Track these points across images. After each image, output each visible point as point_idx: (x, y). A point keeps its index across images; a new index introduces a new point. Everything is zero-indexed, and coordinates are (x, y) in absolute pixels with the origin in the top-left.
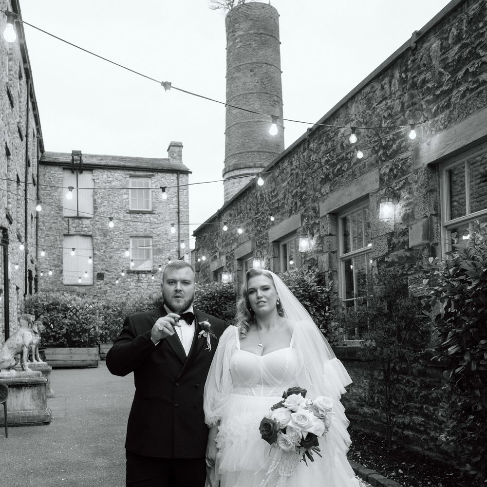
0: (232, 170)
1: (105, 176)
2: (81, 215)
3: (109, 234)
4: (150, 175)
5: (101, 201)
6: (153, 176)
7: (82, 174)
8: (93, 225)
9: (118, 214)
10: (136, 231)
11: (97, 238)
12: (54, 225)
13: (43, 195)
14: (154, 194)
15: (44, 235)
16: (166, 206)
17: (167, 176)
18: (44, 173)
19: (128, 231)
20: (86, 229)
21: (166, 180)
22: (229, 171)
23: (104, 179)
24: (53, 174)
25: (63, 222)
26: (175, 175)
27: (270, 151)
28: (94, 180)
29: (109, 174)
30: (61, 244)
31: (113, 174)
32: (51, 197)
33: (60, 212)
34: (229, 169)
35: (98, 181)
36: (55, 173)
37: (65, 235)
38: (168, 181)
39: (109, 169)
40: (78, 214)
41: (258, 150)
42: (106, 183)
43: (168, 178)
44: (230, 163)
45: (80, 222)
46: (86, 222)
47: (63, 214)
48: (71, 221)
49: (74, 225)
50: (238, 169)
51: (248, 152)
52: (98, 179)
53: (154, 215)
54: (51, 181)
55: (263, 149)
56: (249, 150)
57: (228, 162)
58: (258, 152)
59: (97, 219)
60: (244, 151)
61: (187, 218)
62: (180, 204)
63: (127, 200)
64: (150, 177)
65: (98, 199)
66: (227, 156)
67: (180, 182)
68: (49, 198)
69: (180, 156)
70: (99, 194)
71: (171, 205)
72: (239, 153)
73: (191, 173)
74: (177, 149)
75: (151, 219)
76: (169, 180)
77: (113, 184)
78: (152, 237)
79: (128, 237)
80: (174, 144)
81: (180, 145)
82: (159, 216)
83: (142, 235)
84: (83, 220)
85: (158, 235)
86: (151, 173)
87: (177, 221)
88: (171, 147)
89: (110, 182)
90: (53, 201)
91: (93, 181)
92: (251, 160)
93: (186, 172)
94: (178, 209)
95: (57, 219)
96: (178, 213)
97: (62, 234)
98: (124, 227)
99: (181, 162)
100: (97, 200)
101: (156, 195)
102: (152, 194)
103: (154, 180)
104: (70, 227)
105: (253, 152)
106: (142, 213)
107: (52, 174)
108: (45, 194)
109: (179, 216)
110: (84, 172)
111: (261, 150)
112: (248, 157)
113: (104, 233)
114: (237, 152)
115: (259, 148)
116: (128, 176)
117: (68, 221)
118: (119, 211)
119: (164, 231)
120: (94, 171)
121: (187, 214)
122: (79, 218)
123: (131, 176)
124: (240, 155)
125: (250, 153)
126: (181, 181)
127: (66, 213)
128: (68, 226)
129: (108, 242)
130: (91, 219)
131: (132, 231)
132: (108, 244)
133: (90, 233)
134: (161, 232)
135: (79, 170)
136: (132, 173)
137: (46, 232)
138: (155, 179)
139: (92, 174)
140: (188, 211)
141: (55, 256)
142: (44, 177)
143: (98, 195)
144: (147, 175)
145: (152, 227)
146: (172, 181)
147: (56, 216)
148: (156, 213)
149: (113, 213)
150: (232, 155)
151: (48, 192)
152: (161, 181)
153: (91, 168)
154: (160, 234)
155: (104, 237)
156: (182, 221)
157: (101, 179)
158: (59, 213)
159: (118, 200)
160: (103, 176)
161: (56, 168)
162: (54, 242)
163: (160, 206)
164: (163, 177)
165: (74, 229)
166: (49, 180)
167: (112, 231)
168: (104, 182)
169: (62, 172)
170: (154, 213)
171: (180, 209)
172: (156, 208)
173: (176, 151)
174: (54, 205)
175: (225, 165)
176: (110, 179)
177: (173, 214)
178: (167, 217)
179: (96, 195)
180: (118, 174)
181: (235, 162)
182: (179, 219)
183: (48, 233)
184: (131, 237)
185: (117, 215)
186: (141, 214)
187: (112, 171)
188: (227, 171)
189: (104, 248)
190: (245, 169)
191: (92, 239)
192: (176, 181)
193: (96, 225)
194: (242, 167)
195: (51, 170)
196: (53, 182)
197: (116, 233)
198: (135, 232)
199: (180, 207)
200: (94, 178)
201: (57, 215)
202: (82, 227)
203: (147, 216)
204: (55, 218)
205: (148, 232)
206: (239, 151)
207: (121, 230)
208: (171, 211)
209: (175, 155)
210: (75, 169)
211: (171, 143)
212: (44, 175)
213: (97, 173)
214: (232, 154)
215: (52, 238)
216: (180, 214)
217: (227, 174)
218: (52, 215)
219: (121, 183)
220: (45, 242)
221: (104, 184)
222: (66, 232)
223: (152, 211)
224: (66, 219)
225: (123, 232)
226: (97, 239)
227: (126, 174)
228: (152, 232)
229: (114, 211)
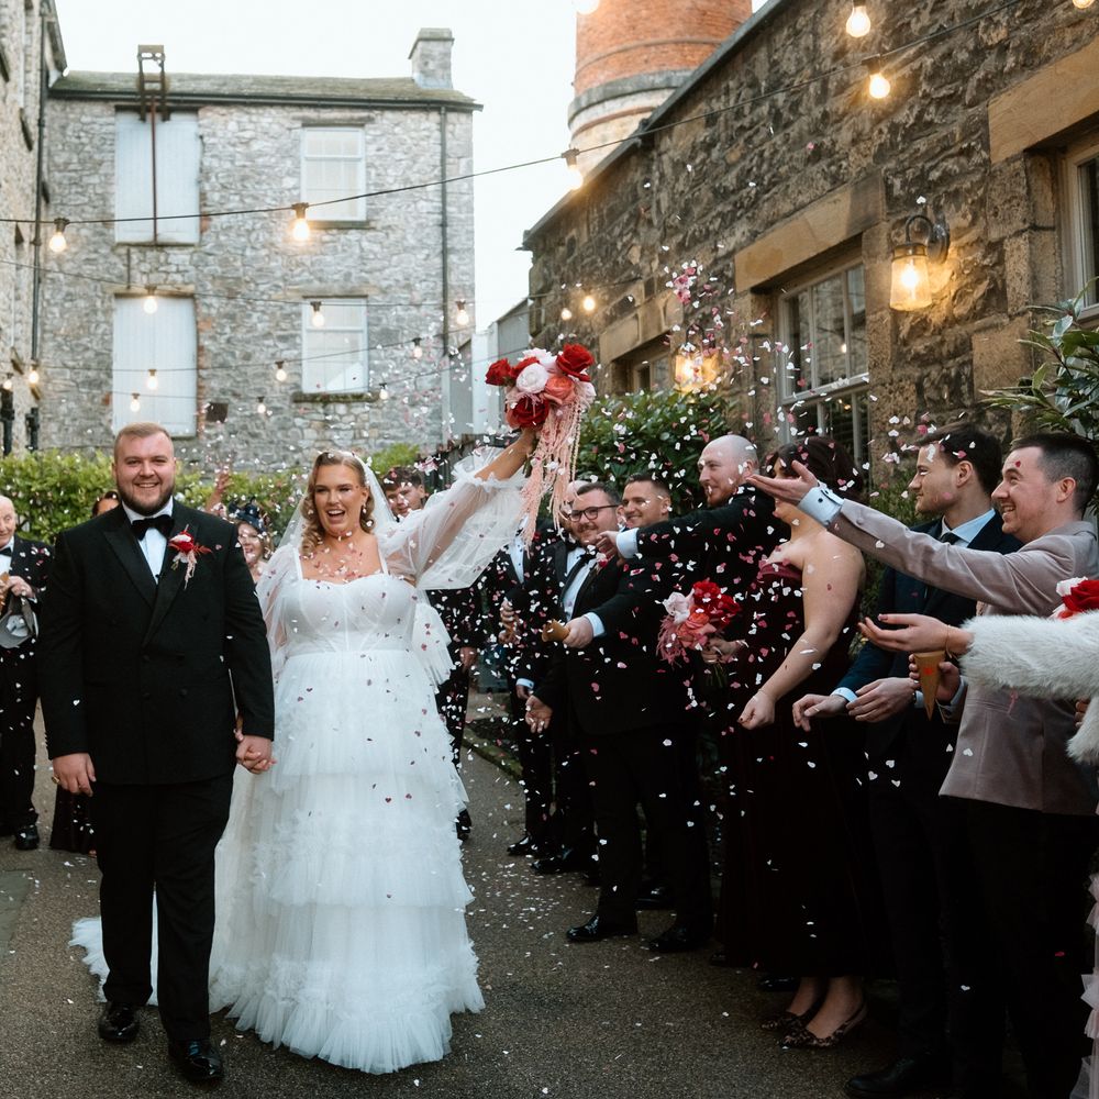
0: (599, 103)
1: (232, 126)
2: (162, 238)
3: (244, 290)
4: (361, 119)
5: (222, 197)
6: (370, 120)
7: (167, 122)
8: (197, 266)
9: (271, 233)
10: (320, 280)
11: (207, 301)
12: (87, 269)
13: (60, 184)
14: (373, 172)
15: (59, 297)
16: (409, 206)
17: (409, 121)
18: (64, 121)
19: (297, 279)
20: (178, 278)
21: (407, 130)
22: (590, 106)
23: (229, 135)
24: (88, 124)
25: (114, 259)
26: (434, 117)
27: (714, 39)
28: (201, 137)
29: (245, 118)
30: (107, 322)
31: (254, 118)
32: (80, 190)
33: (105, 231)
34: (589, 97)
35: (212, 140)
36: (94, 123)
37: (118, 296)
38: (414, 134)
39: (245, 104)
40: (156, 235)
41: (679, 38)
42: (234, 145)
43: (413, 127)
44: (591, 82)
45: (162, 258)
46: (179, 258)
47: (113, 236)
48: (135, 256)
49: (145, 267)
50: (615, 97)
51: (647, 46)
52: (214, 135)
53: (370, 234)
54: (82, 144)
55: (691, 35)
56: (650, 40)
57: (585, 81)
58: (676, 43)
59: (208, 248)
60: (635, 43)
61: (468, 239)
62: (449, 199)
63: (295, 193)
64: (362, 126)
65: (213, 190)
66: (582, 65)
67: (449, 136)
68: (77, 193)
69: (446, 66)
70: (217, 177)
71: (422, 204)
72: (619, 52)
73: (480, 107)
74: (436, 48)
75: (365, 244)
76: (415, 130)
77: (255, 146)
78: (365, 296)
79: (295, 297)
80: (427, 36)
81: (446, 35)
82: (387, 234)
83: (338, 292)
84: (168, 250)
85: (384, 292)
86: (364, 114)
87: (439, 248)
88: (421, 44)
89: (247, 143)
90: (86, 200)
91: (199, 141)
92: (655, 69)
93: (464, 107)
94: (443, 212)
95: (96, 252)
96: (443, 225)
97: (110, 292)
98: (285, 271)
99: (449, 84)
100: (208, 195)
101: (378, 175)
102: (368, 173)
103: (372, 132)
104: (133, 272)
105: (663, 44)
106: (339, 229)
107: (84, 124)
108: (65, 182)
109: (444, 234)
110: (174, 117)
111: (688, 37)
112: (646, 61)
113: (230, 290)
114: (615, 48)
115: (679, 33)
116: (299, 124)
117: (128, 254)
118: (272, 224)
119: (400, 277)
120: (201, 113)
121: (470, 228)
122: (157, 245)
123: (307, 124)
124: (622, 56)
125: (653, 49)
126: (452, 133)
127: (122, 233)
128: (129, 270)
129: (239, 315)
130: (191, 250)
131: (309, 281)
132: (238, 321)
133: (190, 288)
134: (392, 283)
135: (158, 110)
136: (311, 114)
137: (65, 289)
138: (375, 129)
139: (198, 120)
140: (472, 219)
141: (89, 354)
142: (64, 135)
143: (213, 179)
144: (352, 119)
145: (367, 268)
146: (426, 133)
147: (94, 243)
148: (379, 226)
149: (254, 229)
150: (598, 59)
151: (73, 174)
152: (395, 134)
153: (191, 103)
154: (390, 286)
155: (229, 298)
156: (454, 251)
157: (220, 134)
158: (102, 234)
159: (270, 193)
160: (225, 124)
161: (97, 108)
162: (87, 315)
163: (391, 208)
164: (397, 125)
165: (145, 278)
166: (77, 141)
167: (252, 280)
168: (229, 143)
169: (112, 119)
170: (374, 229)
171: (448, 215)
172: (377, 212)
173: (436, 53)
174: (91, 210)
175: (577, 90)
176: (248, 135)
177: (427, 230)
178: (409, 237)
179: (208, 179)
180: (270, 118)
181: (608, 76)
182: (444, 244)
183: (72, 290)
184: (305, 297)
185: (267, 236)
186: (335, 231)
187: (253, 110)
188: (584, 104)
189: (227, 330)
190: (639, 95)
191: (196, 307)
192: (437, 134)
193: (207, 265)
194: (629, 89)
195: (83, 113)
196: (88, 148)
197: (262, 288)
198: (317, 284)
199: (449, 209)
200: (201, 133)
201: (96, 238)
202: (167, 273)
203: (353, 235)
204: (91, 248)
205: (354, 282)
206: (622, 43)
207: (276, 279)
208: (420, 221)
209: (431, 66)
210: (149, 110)
211: (420, 33)
212: (64, 127)
213: (211, 117)
214: (596, 55)
215: (82, 303)
216: (448, 230)
217: (583, 115)
218: (84, 240)
219: (277, 145)
220: (61, 315)
221: (231, 149)
222: (121, 288)
223: (368, 222)
224: (123, 251)
225: (281, 284)
226: (209, 306)
227: (294, 119)
228: (367, 282)
229: (258, 226)
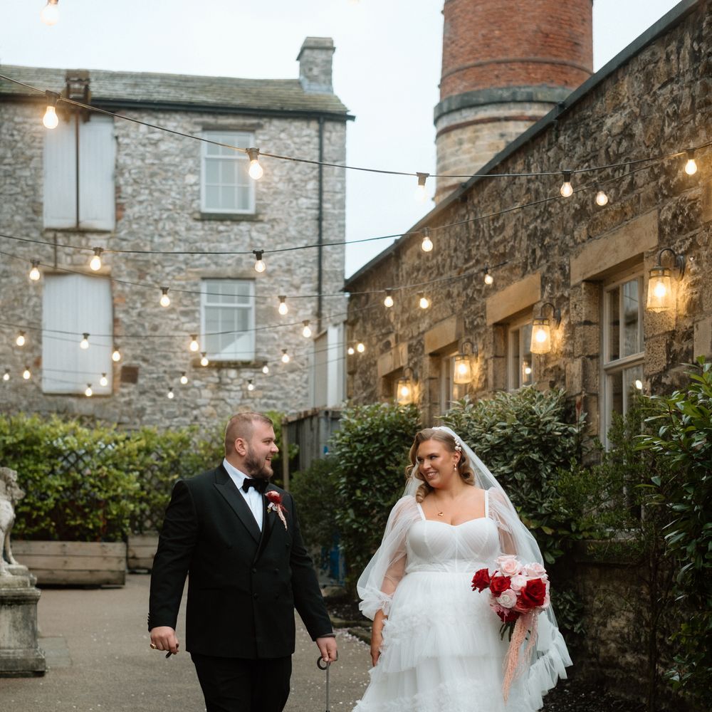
0: (458, 110)
1: (143, 128)
2: (84, 224)
3: (152, 271)
4: (252, 125)
5: (134, 190)
6: (260, 126)
7: (88, 124)
8: (113, 250)
9: (175, 222)
10: (217, 265)
11: (122, 280)
12: (20, 250)
16: (291, 202)
17: (292, 128)
19: (197, 263)
21: (291, 136)
22: (450, 111)
23: (141, 136)
24: (20, 124)
25: (43, 242)
26: (314, 125)
27: (554, 59)
28: (117, 138)
29: (154, 122)
30: (37, 296)
31: (162, 122)
32: (13, 181)
33: (35, 217)
34: (450, 104)
35: (126, 141)
36: (25, 123)
37: (46, 274)
38: (297, 140)
39: (154, 110)
40: (78, 222)
41: (524, 57)
42: (144, 145)
43: (296, 133)
44: (452, 91)
45: (83, 243)
46: (97, 242)
47: (42, 222)
48: (61, 240)
49: (69, 249)
50: (471, 106)
51: (499, 63)
52: (127, 136)
53: (259, 226)
54: (16, 141)
55: (536, 54)
56: (501, 58)
57: (449, 87)
58: (522, 62)
59: (122, 234)
60: (488, 59)
61: (340, 232)
62: (325, 196)
63: (196, 188)
64: (253, 131)
65: (127, 184)
66: (445, 73)
67: (326, 142)
68: (11, 184)
69: (328, 72)
70: (130, 173)
71: (302, 201)
72: (475, 66)
73: (352, 118)
74: (320, 56)
75: (254, 234)
76: (297, 136)
77: (163, 147)
78: (253, 279)
79: (197, 279)
80: (312, 44)
81: (328, 45)
82: (273, 226)
83: (231, 275)
84: (89, 236)
85: (270, 275)
86: (254, 121)
87: (316, 240)
88: (307, 52)
89: (155, 144)
90: (19, 190)
91: (114, 141)
92: (504, 84)
93: (341, 117)
94: (320, 208)
95: (27, 235)
96: (320, 219)
97: (40, 270)
99: (330, 90)
100: (123, 188)
101: (266, 174)
103: (261, 137)
104: (59, 254)
105: (512, 62)
106: (232, 220)
107: (16, 123)
109: (320, 227)
110: (94, 119)
111: (532, 57)
112: (497, 77)
113: (140, 270)
114: (471, 63)
115: (525, 53)
116: (199, 128)
117: (55, 238)
118: (176, 216)
119: (283, 264)
120: (116, 116)
121: (341, 222)
122: (79, 231)
123: (207, 128)
124: (476, 70)
125: (503, 66)
126: (329, 139)
127: (50, 220)
129: (147, 293)
130: (108, 235)
131: (207, 265)
132: (148, 298)
133: (107, 269)
134: (276, 267)
135: (81, 113)
136: (209, 120)
138: (264, 134)
139: (113, 122)
140: (344, 214)
141: (23, 322)
143: (127, 175)
144: (244, 125)
146: (306, 139)
147: (26, 228)
148: (266, 218)
149: (161, 219)
150: (458, 70)
151: (7, 167)
152: (280, 139)
153: (110, 108)
154: (274, 271)
155: (140, 278)
156: (328, 242)
157: (132, 135)
158: (32, 220)
159: (174, 188)
160: (138, 129)
161: (28, 109)
162: (20, 290)
163: (276, 203)
164: (283, 131)
165: (69, 259)
166: (10, 138)
167: (160, 263)
168: (140, 144)
170: (261, 221)
171: (324, 210)
172: (264, 207)
173: (319, 61)
174: (23, 199)
175: (442, 95)
176: (156, 136)
177: (306, 223)
178: (291, 229)
179: (122, 174)
180: (175, 123)
181: (465, 87)
182: (320, 235)
183: (8, 268)
184: (204, 279)
185: (172, 225)
186: (228, 223)
187: (161, 115)
188: (445, 110)
189: (138, 305)
190: (490, 106)
191: (112, 285)
192: (316, 140)
193: (121, 249)
194: (482, 100)
195: (15, 114)
196: (20, 145)
197: (168, 270)
198: (213, 267)
199: (326, 206)
200: (116, 134)
201: (28, 224)
202: (88, 255)
203: (244, 226)
204: (24, 232)
205: (244, 268)
206: (477, 59)
208: (301, 215)
209: (316, 71)
210: (72, 112)
211: (305, 42)
213: (124, 120)
214: (457, 66)
215: (15, 280)
216: (324, 224)
217: (445, 118)
218: (18, 225)
219: (180, 146)
221: (141, 149)
222: (49, 266)
223: (257, 215)
224: (51, 235)
225: (183, 267)
226: (123, 284)
227: (196, 124)
229: (165, 216)
